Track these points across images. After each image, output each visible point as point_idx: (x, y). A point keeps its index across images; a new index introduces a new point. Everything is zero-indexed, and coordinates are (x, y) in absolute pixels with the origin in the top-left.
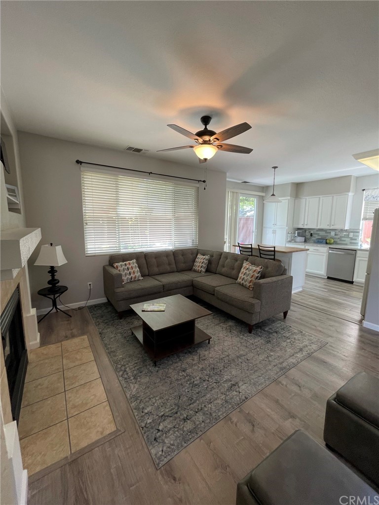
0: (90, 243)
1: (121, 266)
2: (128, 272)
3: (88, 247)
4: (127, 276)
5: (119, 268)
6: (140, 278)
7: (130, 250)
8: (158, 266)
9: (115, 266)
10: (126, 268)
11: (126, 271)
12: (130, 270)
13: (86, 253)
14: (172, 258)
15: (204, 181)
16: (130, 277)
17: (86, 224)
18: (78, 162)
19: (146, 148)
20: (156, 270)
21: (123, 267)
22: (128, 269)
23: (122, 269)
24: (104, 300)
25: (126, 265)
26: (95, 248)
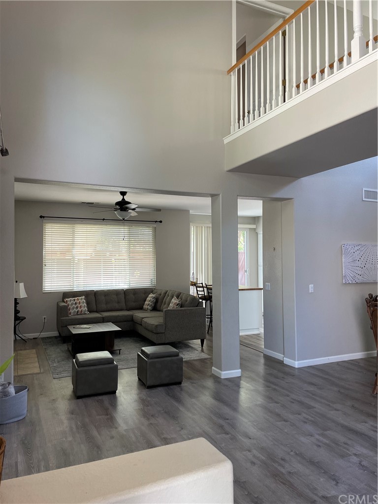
0: (47, 281)
1: (71, 300)
2: (76, 306)
3: (46, 285)
4: (74, 310)
5: (68, 303)
6: (86, 312)
7: (81, 289)
8: (106, 304)
9: (65, 301)
10: (75, 302)
11: (73, 305)
12: (77, 305)
13: (43, 290)
14: (122, 297)
15: (161, 222)
16: (77, 311)
17: (45, 265)
18: (41, 217)
19: (96, 202)
20: (104, 306)
21: (72, 302)
22: (76, 303)
23: (71, 303)
24: (56, 334)
25: (74, 300)
26: (51, 286)
